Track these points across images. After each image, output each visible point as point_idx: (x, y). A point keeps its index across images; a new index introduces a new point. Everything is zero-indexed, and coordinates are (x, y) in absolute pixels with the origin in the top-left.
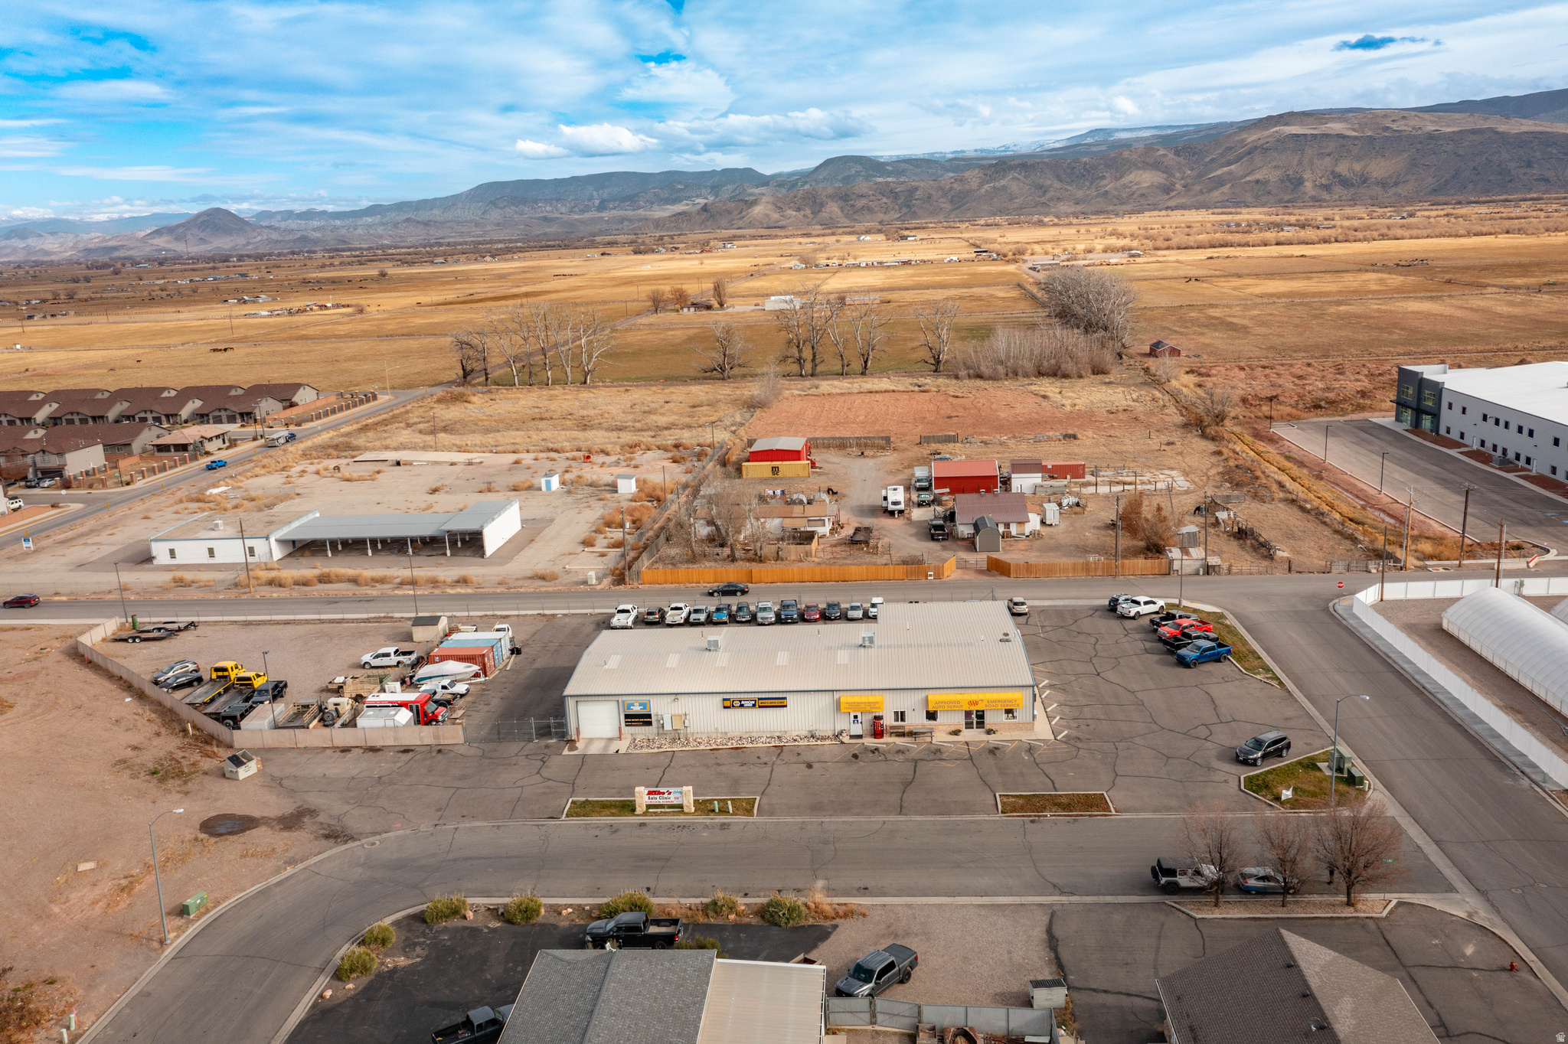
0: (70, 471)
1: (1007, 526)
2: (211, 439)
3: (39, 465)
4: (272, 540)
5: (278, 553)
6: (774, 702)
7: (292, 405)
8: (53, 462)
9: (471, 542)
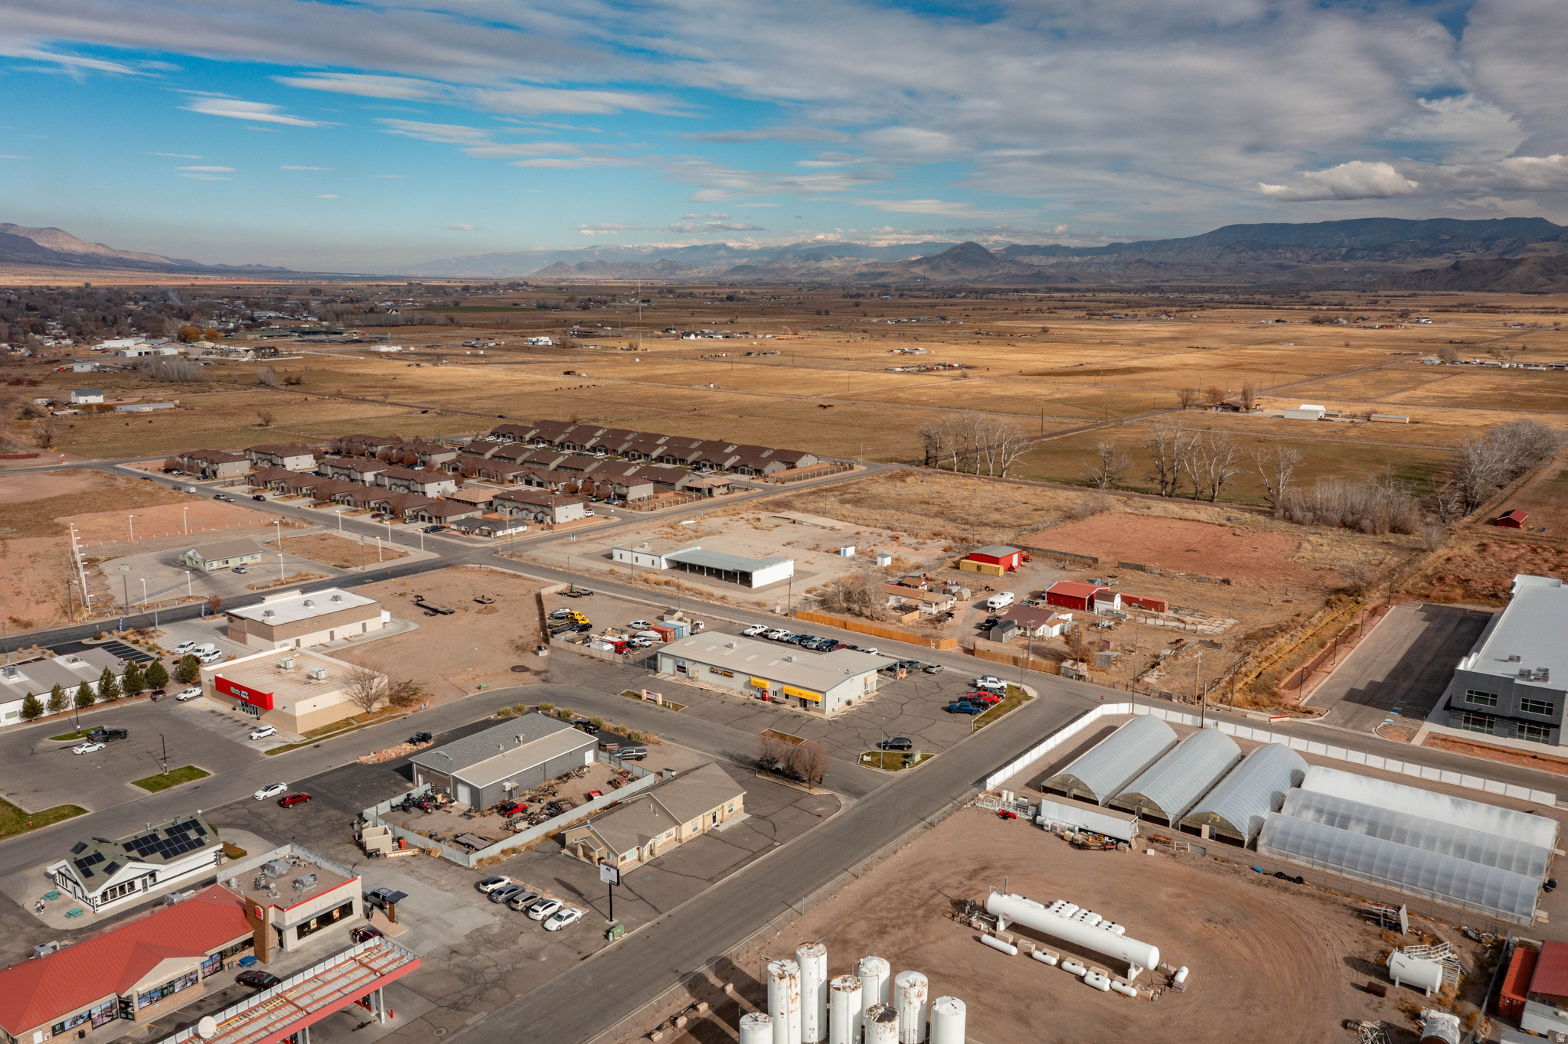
0: (630, 498)
1: (1025, 629)
2: (718, 487)
3: (617, 491)
4: (663, 558)
5: (665, 566)
6: (728, 673)
7: (793, 467)
8: (624, 491)
9: (745, 578)
